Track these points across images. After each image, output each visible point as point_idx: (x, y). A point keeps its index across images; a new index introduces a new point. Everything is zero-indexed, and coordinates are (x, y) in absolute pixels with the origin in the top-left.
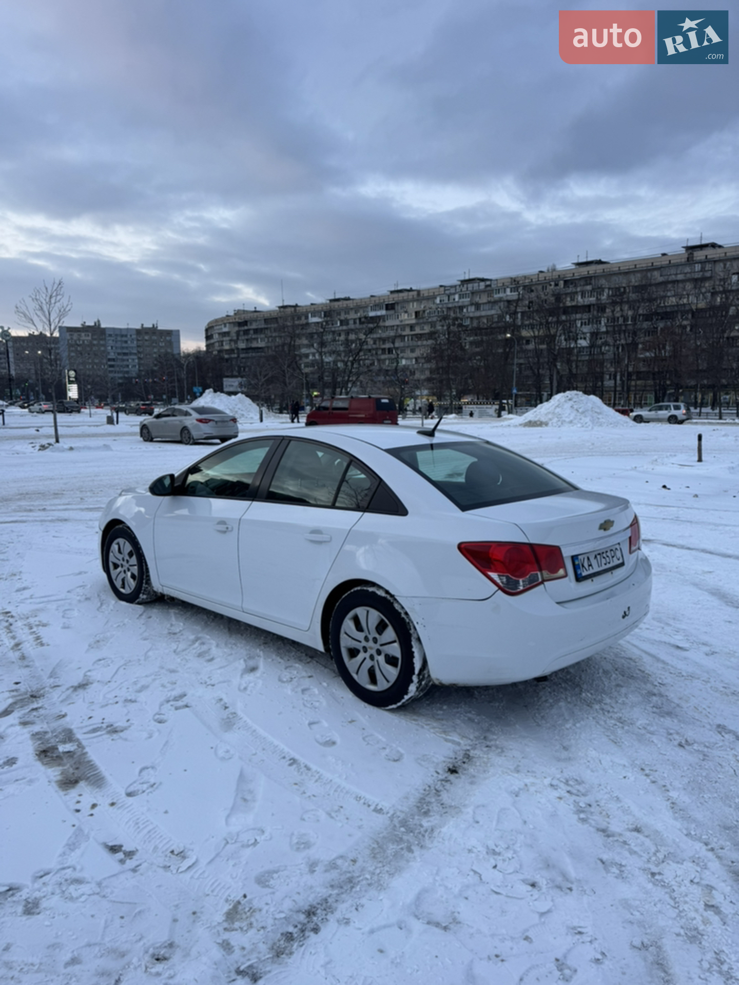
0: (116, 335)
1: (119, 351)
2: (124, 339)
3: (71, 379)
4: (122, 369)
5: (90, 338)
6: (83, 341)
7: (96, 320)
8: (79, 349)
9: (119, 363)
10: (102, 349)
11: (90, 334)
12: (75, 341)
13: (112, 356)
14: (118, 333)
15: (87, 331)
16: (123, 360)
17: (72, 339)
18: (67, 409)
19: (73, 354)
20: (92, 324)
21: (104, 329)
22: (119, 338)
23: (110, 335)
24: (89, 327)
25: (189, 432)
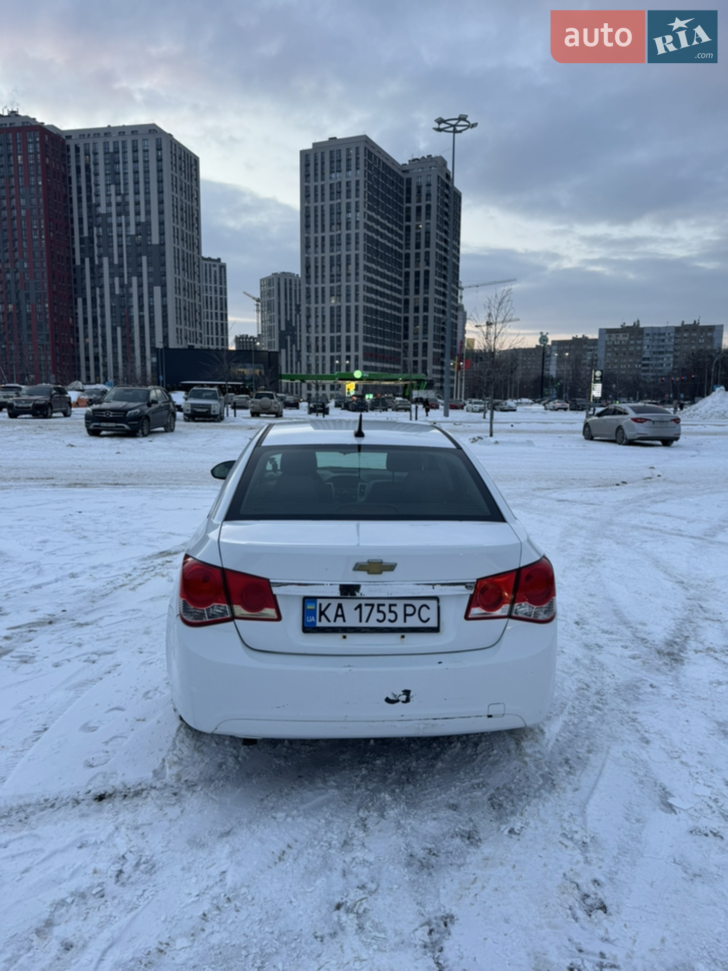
0: (654, 334)
1: (655, 350)
2: (662, 337)
3: (597, 379)
4: (656, 368)
5: (627, 338)
6: (621, 341)
7: (636, 320)
8: (616, 349)
9: (654, 362)
10: (639, 348)
11: (628, 335)
12: (613, 342)
13: (646, 355)
14: (656, 331)
15: (625, 332)
16: (658, 359)
17: (610, 340)
18: (578, 407)
19: (609, 355)
20: (632, 324)
21: (643, 329)
22: (656, 337)
23: (648, 335)
24: (628, 327)
25: (623, 432)
